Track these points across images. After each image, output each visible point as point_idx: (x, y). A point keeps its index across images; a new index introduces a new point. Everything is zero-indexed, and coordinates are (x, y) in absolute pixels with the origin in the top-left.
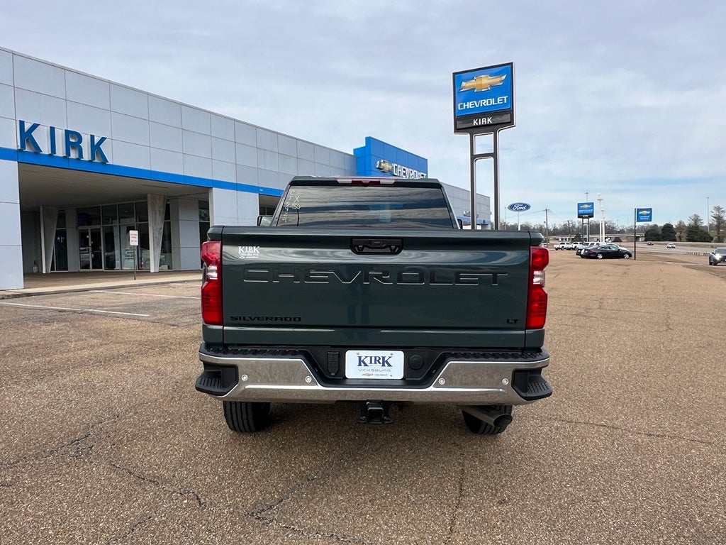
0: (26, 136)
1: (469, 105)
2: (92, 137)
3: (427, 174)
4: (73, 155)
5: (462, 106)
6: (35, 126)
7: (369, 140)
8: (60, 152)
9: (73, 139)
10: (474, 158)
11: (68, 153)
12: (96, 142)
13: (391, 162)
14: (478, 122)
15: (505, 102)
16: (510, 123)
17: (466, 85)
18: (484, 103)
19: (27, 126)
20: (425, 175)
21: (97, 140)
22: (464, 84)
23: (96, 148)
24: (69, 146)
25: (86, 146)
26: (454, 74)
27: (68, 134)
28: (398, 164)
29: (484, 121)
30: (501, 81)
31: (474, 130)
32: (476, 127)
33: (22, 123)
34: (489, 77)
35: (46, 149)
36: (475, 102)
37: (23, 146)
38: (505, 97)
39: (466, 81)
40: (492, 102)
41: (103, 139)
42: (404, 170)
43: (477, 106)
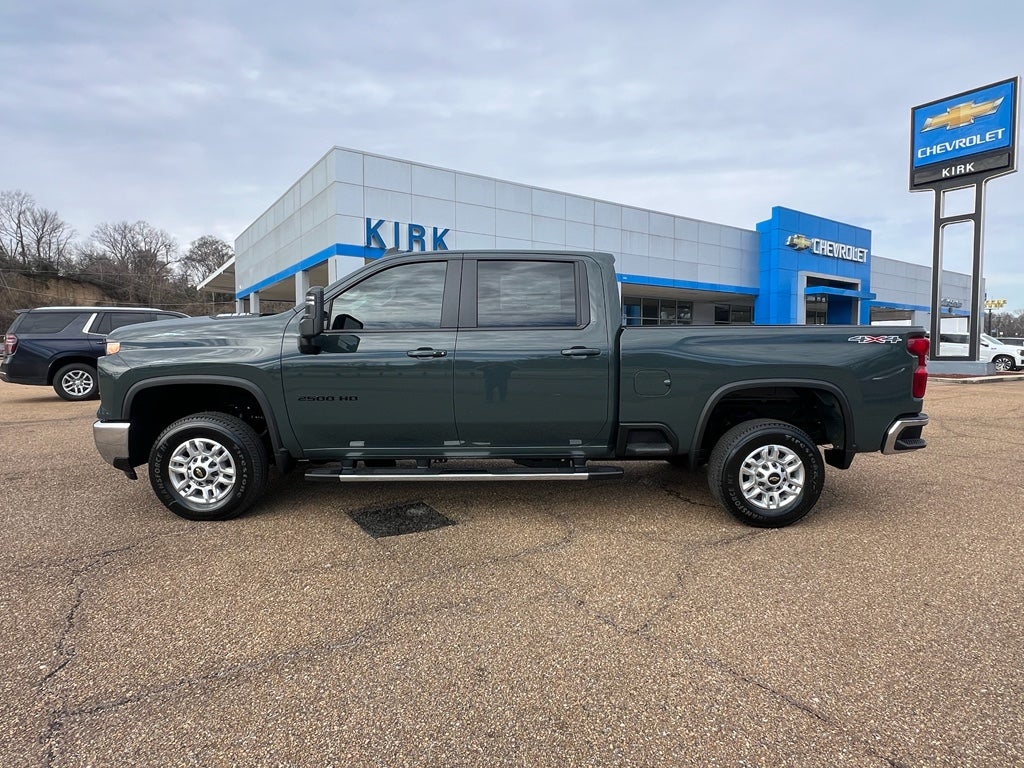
0: (372, 232)
1: (937, 149)
2: (435, 229)
3: (869, 250)
4: (416, 248)
5: (924, 153)
6: (381, 222)
7: (778, 211)
8: (404, 246)
9: (416, 233)
10: (940, 222)
12: (439, 234)
13: (809, 237)
14: (950, 172)
15: (1000, 137)
16: (1008, 167)
17: (931, 122)
18: (963, 143)
19: (373, 223)
20: (866, 251)
21: (439, 232)
22: (929, 121)
23: (438, 241)
24: (412, 240)
25: (428, 239)
26: (914, 109)
27: (412, 227)
28: (820, 238)
29: (960, 169)
30: (994, 108)
31: (940, 185)
32: (947, 179)
33: (369, 221)
34: (973, 106)
35: (390, 244)
36: (947, 144)
37: (369, 242)
38: (1000, 131)
40: (977, 140)
41: (446, 231)
42: (831, 246)
43: (949, 149)
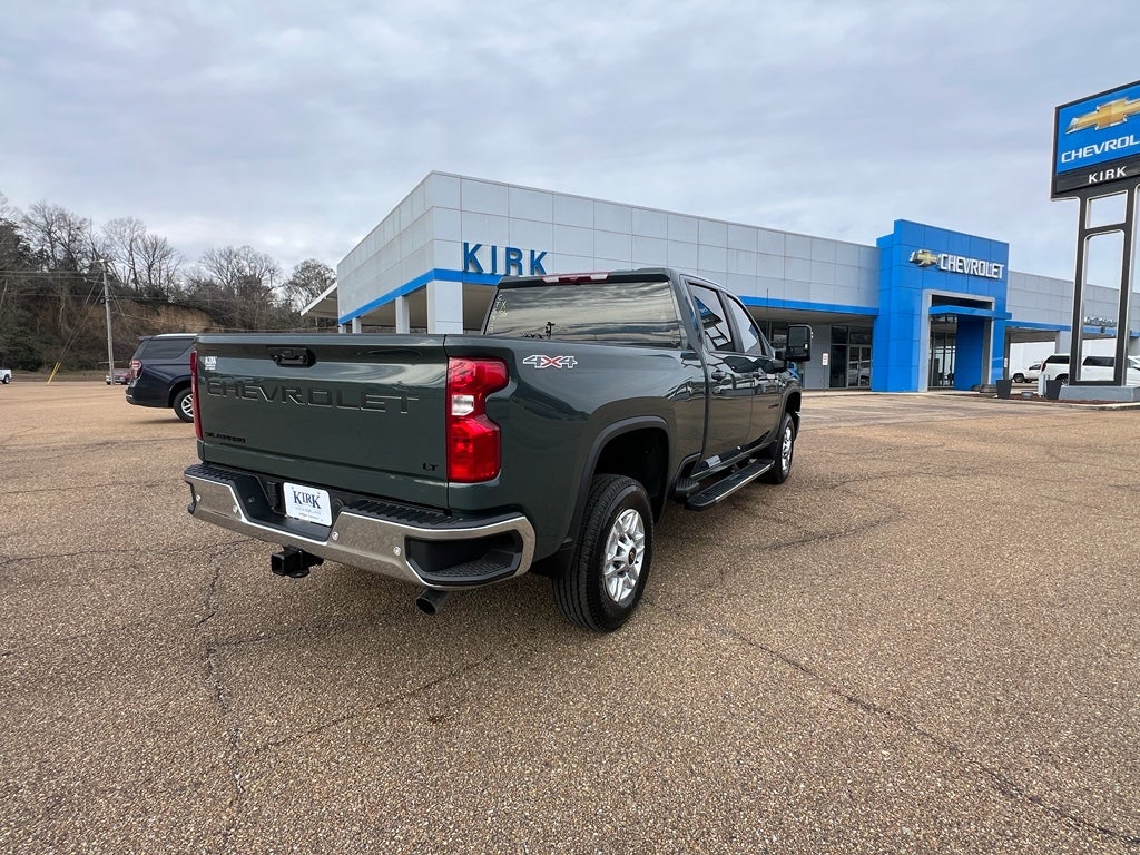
0: (470, 257)
1: (1084, 153)
2: (533, 252)
3: (1006, 264)
4: (513, 272)
5: (1068, 157)
6: (478, 246)
7: (900, 224)
8: (501, 270)
9: (514, 256)
10: (1085, 234)
11: (508, 271)
12: (536, 257)
13: (935, 252)
14: (1098, 177)
17: (1078, 123)
18: (1114, 145)
19: (471, 248)
20: (1001, 266)
21: (537, 255)
22: (1075, 121)
23: (536, 264)
24: (509, 263)
25: (526, 262)
26: (1058, 109)
27: (509, 251)
28: (948, 253)
29: (1110, 174)
31: (1086, 192)
32: (1094, 185)
33: (466, 245)
34: (1127, 102)
35: (487, 269)
36: (1095, 146)
37: (466, 267)
39: (1079, 115)
40: (1130, 141)
41: (544, 253)
42: (960, 261)
43: (1097, 152)
